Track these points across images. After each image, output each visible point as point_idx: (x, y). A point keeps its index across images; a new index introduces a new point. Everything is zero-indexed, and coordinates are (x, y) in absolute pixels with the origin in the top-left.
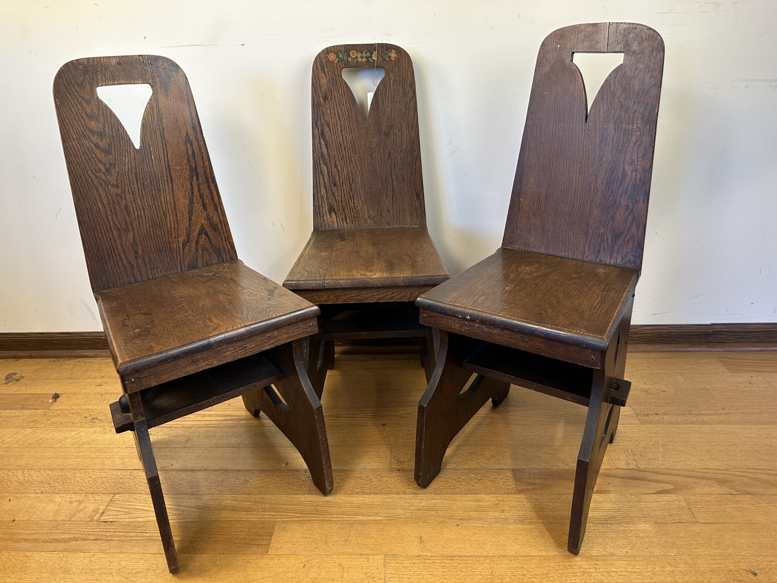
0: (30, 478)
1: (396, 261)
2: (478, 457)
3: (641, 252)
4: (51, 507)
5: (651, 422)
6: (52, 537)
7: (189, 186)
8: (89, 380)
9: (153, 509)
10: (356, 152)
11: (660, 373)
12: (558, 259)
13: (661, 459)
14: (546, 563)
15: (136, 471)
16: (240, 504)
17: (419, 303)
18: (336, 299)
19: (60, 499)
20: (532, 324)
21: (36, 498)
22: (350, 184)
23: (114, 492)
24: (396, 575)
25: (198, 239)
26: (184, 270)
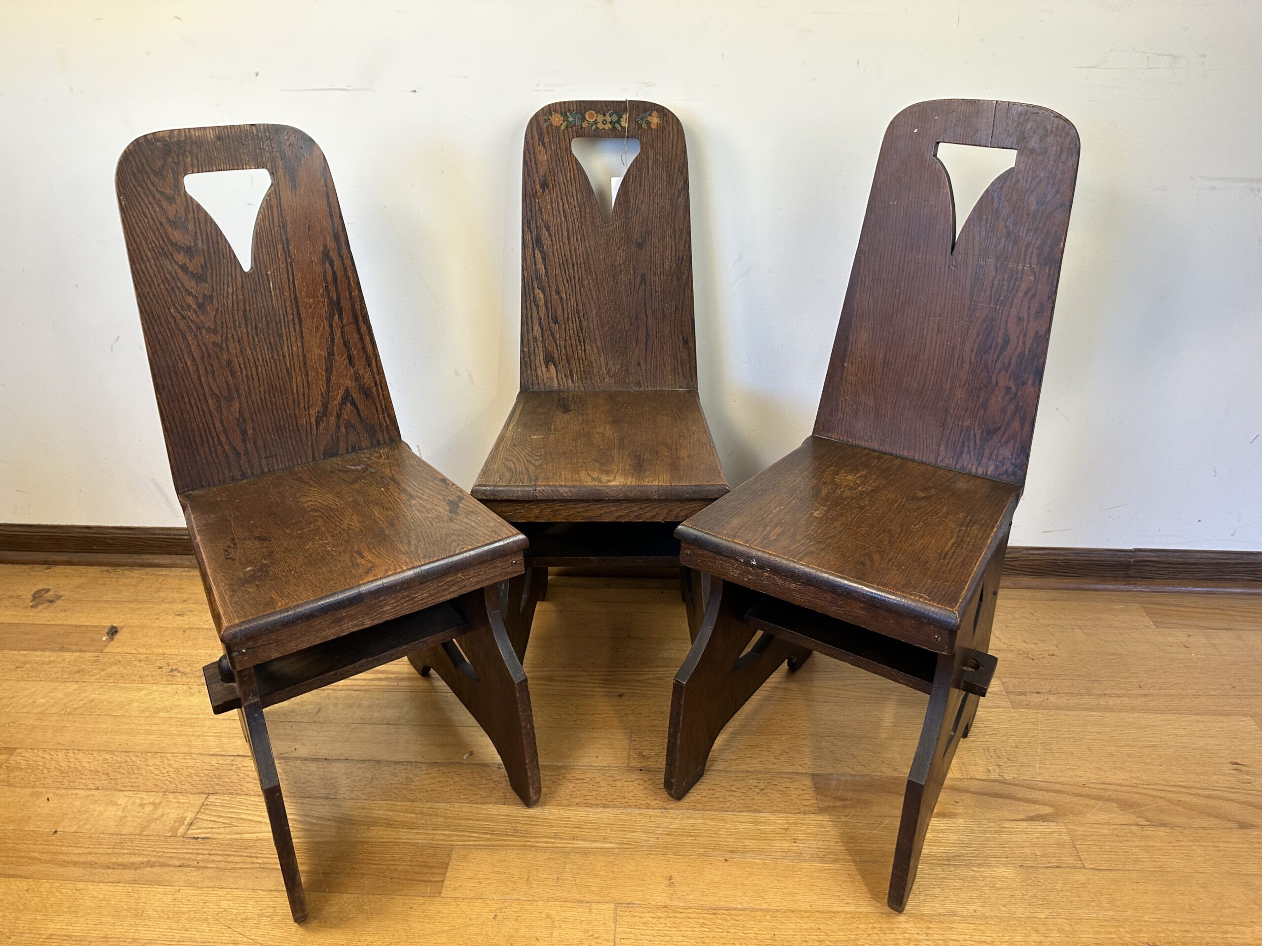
0: (78, 763)
1: (647, 456)
2: (761, 752)
3: (1025, 460)
4: (112, 812)
5: (1028, 706)
6: (114, 860)
7: (328, 329)
8: (165, 606)
9: (268, 821)
10: (591, 272)
11: (1049, 625)
12: (898, 461)
13: (1038, 765)
14: (854, 923)
15: (240, 759)
16: (398, 816)
17: (681, 534)
18: (554, 516)
19: (126, 799)
20: (849, 580)
21: (88, 796)
22: (580, 322)
23: (207, 792)
24: (631, 935)
25: (340, 410)
26: (317, 459)
